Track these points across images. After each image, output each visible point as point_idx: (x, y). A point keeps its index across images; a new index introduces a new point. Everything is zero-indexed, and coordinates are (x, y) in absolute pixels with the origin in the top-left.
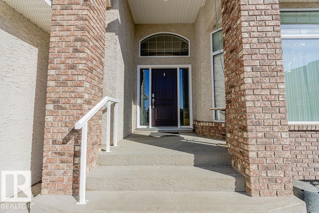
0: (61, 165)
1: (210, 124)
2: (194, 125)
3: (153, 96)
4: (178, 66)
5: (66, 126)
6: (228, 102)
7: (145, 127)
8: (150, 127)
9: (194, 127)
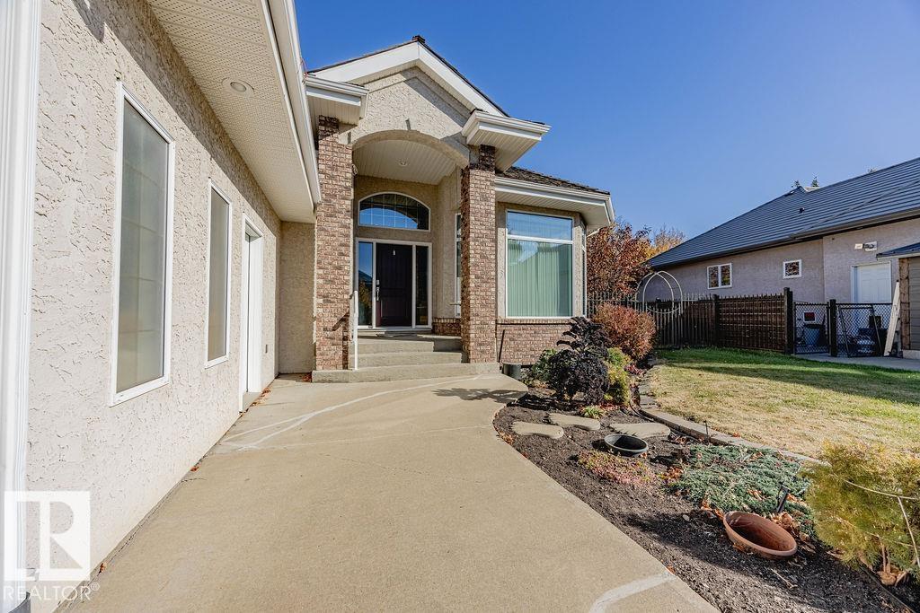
0: (332, 347)
1: (452, 321)
2: (433, 323)
3: (378, 283)
4: (414, 244)
5: (335, 316)
6: (462, 299)
7: (367, 327)
8: (374, 327)
9: (434, 326)
